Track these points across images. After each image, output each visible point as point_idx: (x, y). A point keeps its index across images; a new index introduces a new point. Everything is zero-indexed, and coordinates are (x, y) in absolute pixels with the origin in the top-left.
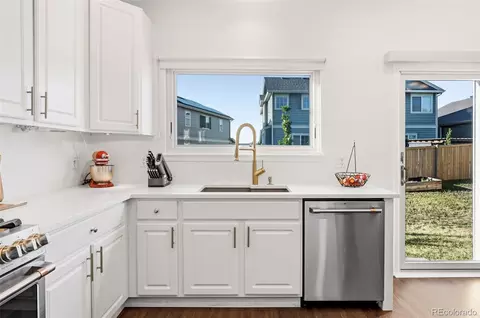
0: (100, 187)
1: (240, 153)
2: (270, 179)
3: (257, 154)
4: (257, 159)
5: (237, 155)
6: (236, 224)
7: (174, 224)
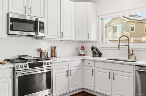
0: (81, 56)
1: (120, 47)
2: (135, 57)
3: (130, 47)
4: (130, 49)
5: (119, 48)
6: (110, 71)
7: (93, 68)
